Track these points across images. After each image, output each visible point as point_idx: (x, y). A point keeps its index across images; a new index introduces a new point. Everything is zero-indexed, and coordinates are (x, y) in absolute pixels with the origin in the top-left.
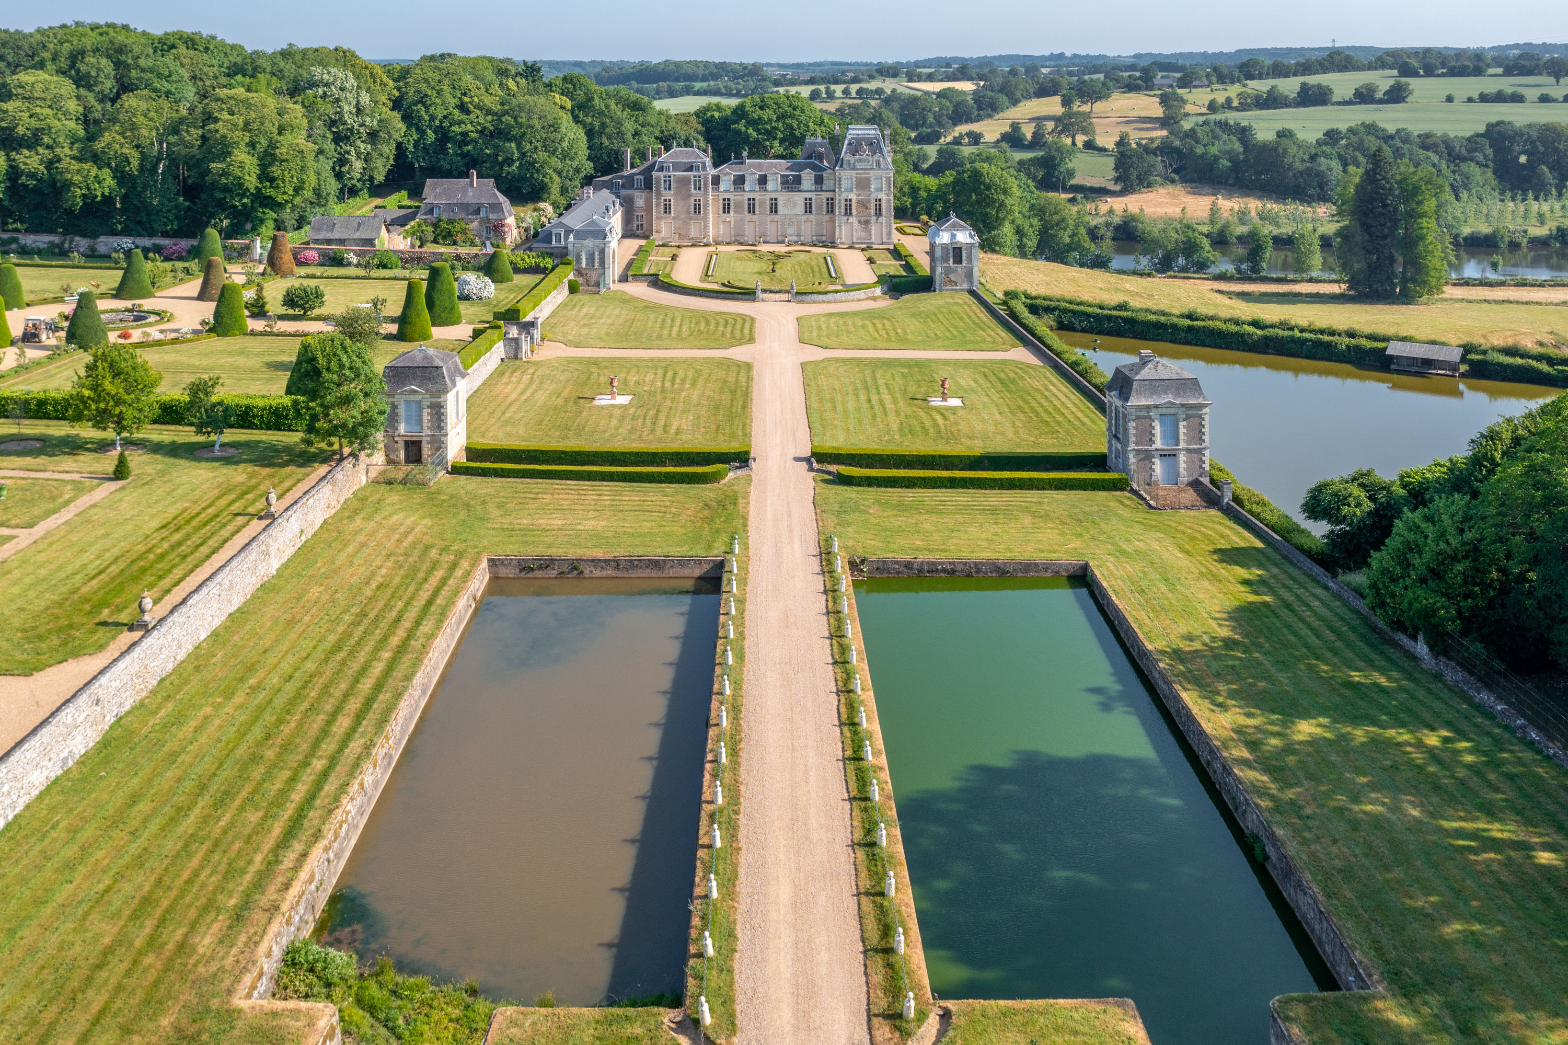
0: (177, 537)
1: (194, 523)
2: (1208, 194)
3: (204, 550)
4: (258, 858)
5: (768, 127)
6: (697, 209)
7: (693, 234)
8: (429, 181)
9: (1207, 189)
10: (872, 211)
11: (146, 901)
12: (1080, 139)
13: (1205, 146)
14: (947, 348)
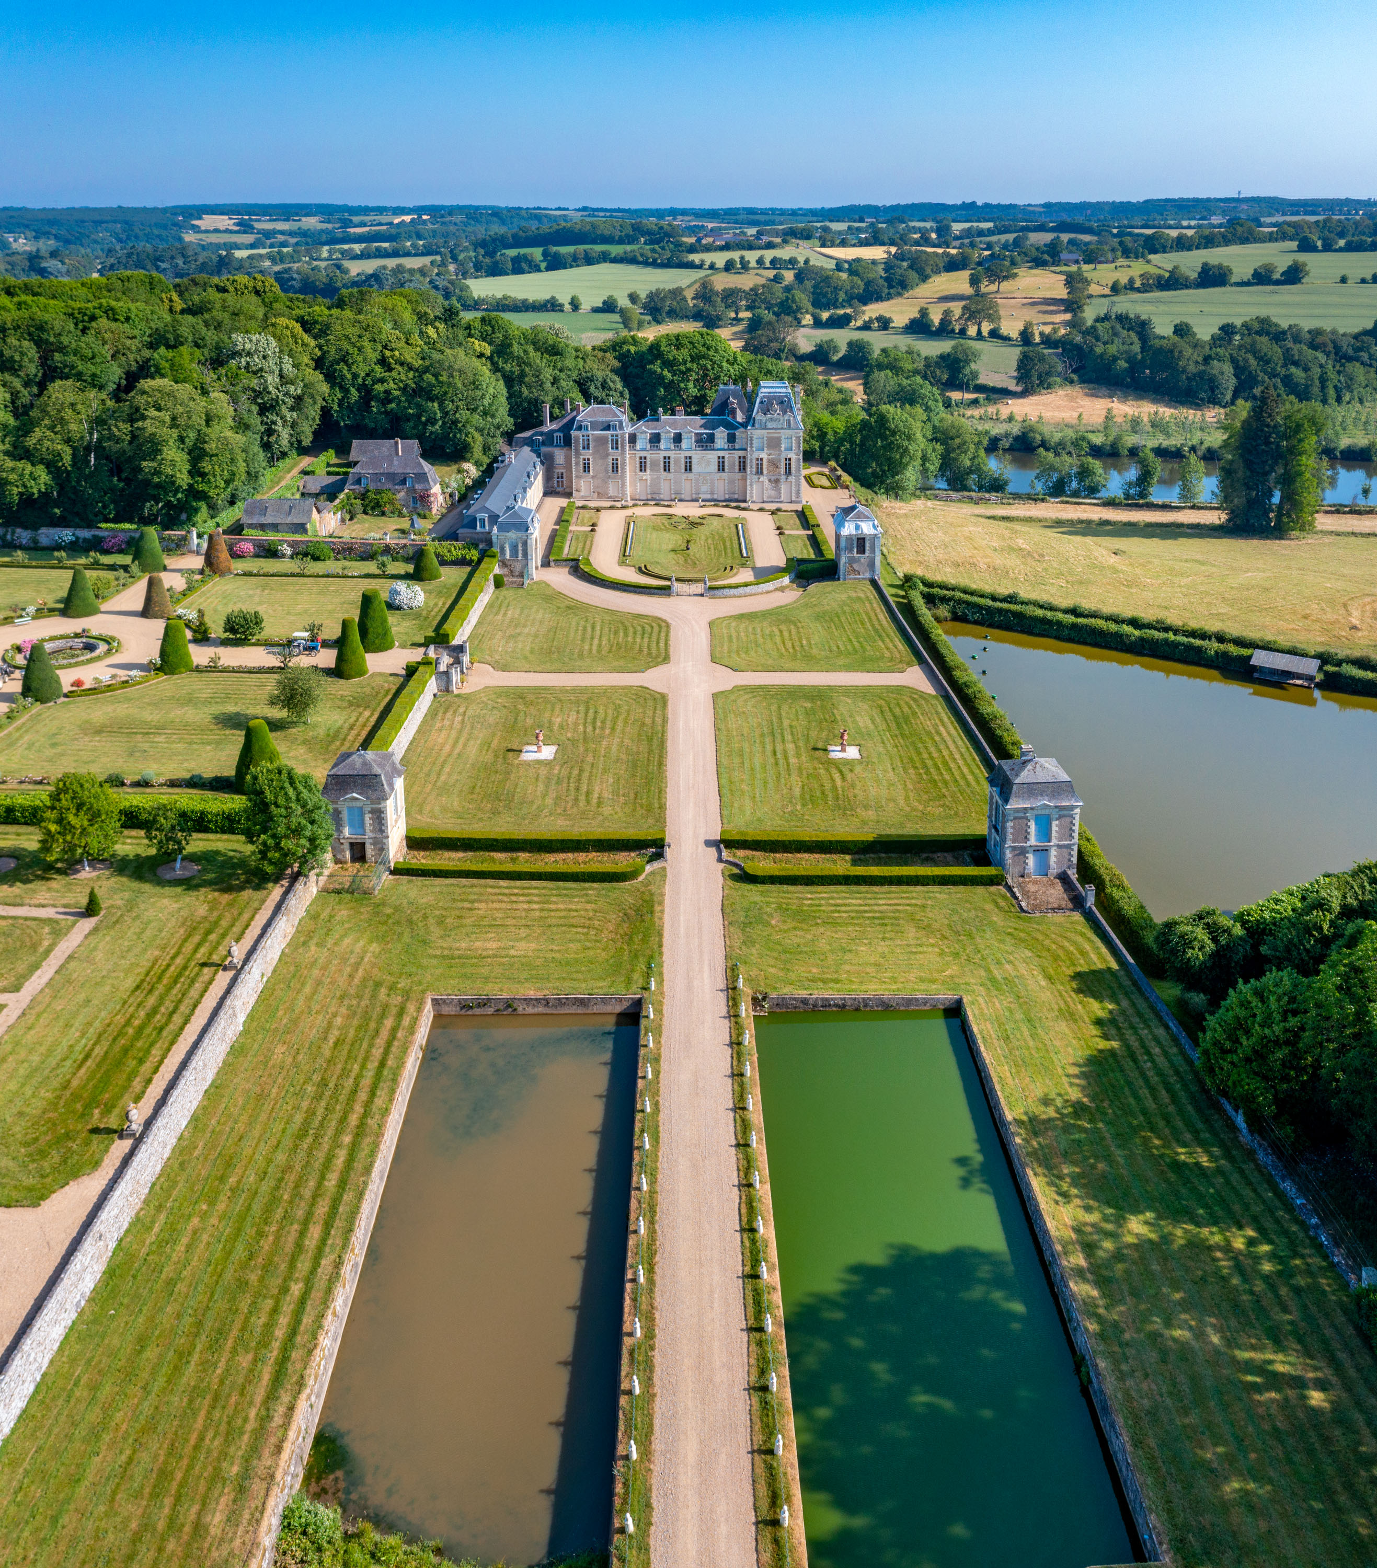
0: (152, 1001)
1: (165, 981)
2: (1104, 397)
3: (177, 1019)
4: (253, 1413)
5: (683, 368)
6: (615, 468)
7: (611, 493)
8: (355, 443)
9: (1104, 390)
10: (782, 471)
11: (164, 1474)
12: (986, 328)
13: (1105, 343)
14: (848, 668)
